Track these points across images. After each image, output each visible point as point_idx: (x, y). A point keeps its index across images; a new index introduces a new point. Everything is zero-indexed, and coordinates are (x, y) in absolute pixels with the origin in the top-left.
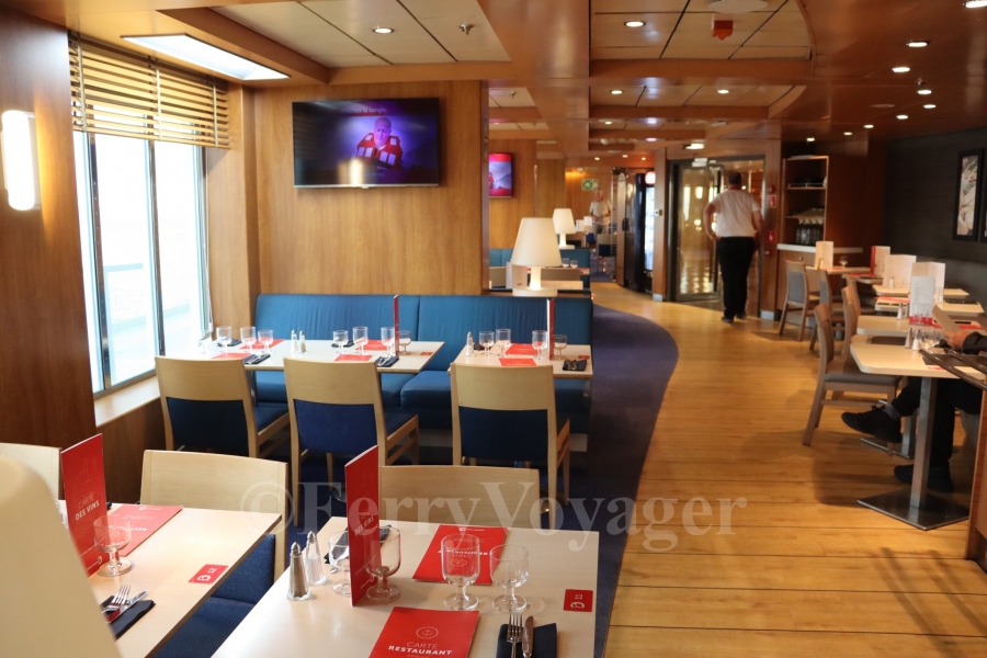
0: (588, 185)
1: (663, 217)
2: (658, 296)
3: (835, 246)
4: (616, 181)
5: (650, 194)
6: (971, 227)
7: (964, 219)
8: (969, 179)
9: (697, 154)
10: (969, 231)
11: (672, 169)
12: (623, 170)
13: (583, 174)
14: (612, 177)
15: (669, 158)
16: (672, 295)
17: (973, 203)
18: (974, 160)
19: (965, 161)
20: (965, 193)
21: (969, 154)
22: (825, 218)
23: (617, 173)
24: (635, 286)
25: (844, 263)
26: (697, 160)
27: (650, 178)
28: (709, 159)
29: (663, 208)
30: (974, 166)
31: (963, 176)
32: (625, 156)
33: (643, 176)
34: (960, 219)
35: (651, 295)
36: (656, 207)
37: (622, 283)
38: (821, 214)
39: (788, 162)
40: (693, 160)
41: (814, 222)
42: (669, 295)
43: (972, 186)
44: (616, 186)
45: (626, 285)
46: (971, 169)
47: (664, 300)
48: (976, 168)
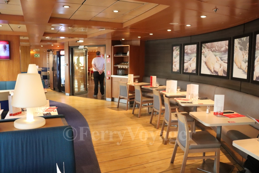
0: (36, 55)
1: (68, 66)
2: (67, 94)
3: (134, 75)
4: (49, 54)
5: (62, 58)
6: (178, 69)
7: (175, 66)
8: (176, 54)
9: (80, 44)
10: (178, 70)
11: (71, 50)
12: (51, 50)
13: (35, 52)
14: (47, 53)
15: (70, 46)
16: (72, 93)
17: (178, 61)
18: (178, 48)
19: (174, 48)
20: (175, 58)
21: (176, 45)
22: (129, 66)
23: (49, 51)
24: (58, 90)
25: (137, 81)
26: (80, 46)
27: (62, 53)
28: (85, 46)
29: (68, 63)
30: (178, 49)
31: (174, 52)
32: (52, 45)
33: (59, 52)
34: (174, 66)
35: (65, 93)
36: (65, 63)
37: (53, 89)
38: (127, 65)
39: (114, 47)
40: (78, 46)
41: (124, 67)
42: (71, 93)
43: (178, 56)
44: (49, 56)
45: (54, 89)
46: (177, 50)
47: (70, 95)
48: (179, 50)
